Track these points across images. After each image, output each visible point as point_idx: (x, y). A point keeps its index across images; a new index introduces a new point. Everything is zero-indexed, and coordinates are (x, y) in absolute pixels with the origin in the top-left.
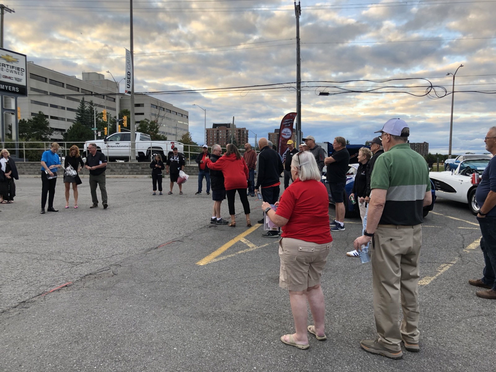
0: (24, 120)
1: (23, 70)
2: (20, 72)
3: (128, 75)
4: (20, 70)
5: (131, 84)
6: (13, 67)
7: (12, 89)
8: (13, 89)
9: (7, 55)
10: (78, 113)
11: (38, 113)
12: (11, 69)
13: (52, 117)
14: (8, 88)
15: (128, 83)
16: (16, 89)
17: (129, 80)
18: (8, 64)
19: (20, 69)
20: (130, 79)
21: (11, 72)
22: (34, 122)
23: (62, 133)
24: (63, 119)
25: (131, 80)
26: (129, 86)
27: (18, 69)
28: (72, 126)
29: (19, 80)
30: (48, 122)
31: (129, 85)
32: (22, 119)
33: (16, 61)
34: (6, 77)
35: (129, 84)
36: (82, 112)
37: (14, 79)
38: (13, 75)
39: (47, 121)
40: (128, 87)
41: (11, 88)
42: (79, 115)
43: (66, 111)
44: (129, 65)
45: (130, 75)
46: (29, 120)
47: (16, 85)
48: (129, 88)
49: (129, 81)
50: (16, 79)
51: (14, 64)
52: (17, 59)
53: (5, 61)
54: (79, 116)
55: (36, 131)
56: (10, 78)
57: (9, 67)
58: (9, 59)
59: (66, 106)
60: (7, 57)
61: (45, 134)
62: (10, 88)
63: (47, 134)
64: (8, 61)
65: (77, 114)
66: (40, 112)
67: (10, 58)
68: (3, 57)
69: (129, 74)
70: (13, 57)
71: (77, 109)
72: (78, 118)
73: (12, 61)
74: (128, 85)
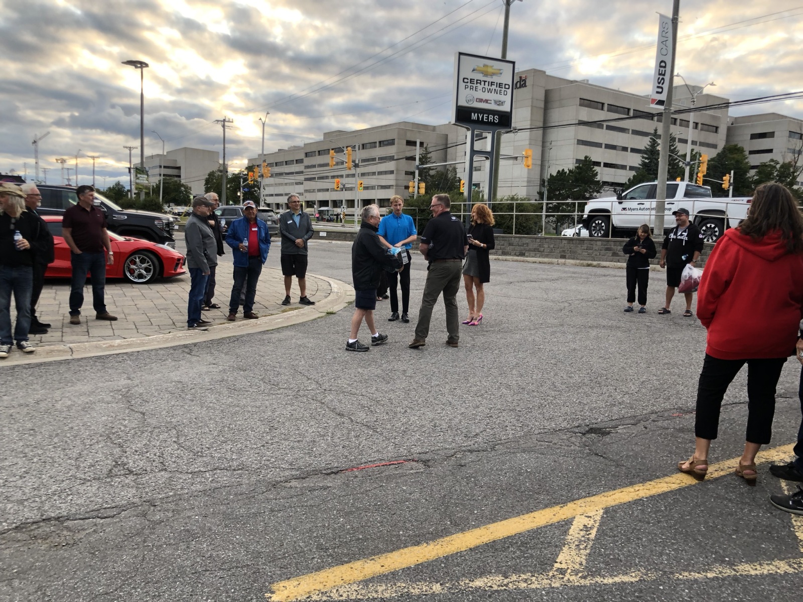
0: (563, 170)
1: (507, 87)
2: (503, 89)
3: (661, 67)
4: (504, 87)
5: (666, 86)
6: (492, 83)
7: (488, 119)
8: (490, 118)
9: (485, 66)
10: (645, 156)
11: (583, 159)
12: (490, 87)
13: (607, 165)
14: (483, 117)
15: (659, 83)
16: (494, 119)
17: (661, 77)
18: (485, 79)
19: (504, 85)
20: (664, 75)
21: (490, 91)
22: (577, 173)
23: (615, 189)
24: (623, 167)
25: (667, 78)
26: (660, 90)
27: (500, 85)
28: (632, 178)
29: (501, 103)
30: (597, 172)
31: (662, 88)
32: (561, 170)
33: (499, 73)
34: (481, 100)
35: (660, 85)
36: (651, 154)
37: (493, 102)
38: (492, 96)
39: (595, 171)
40: (658, 92)
41: (488, 117)
42: (646, 158)
43: (629, 153)
44: (665, 47)
45: (665, 67)
46: (570, 171)
47: (494, 112)
48: (661, 93)
49: (663, 79)
50: (496, 102)
51: (496, 79)
52: (500, 70)
53: (481, 75)
54: (647, 161)
55: (578, 186)
56: (486, 101)
57: (487, 83)
58: (487, 72)
59: (630, 146)
60: (485, 69)
61: (590, 192)
62: (485, 118)
63: (593, 192)
64: (486, 75)
65: (643, 157)
66: (586, 157)
67: (490, 70)
68: (478, 69)
69: (663, 64)
70: (494, 68)
71: (643, 148)
72: (644, 164)
73: (493, 74)
74: (658, 87)
